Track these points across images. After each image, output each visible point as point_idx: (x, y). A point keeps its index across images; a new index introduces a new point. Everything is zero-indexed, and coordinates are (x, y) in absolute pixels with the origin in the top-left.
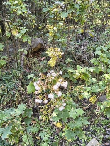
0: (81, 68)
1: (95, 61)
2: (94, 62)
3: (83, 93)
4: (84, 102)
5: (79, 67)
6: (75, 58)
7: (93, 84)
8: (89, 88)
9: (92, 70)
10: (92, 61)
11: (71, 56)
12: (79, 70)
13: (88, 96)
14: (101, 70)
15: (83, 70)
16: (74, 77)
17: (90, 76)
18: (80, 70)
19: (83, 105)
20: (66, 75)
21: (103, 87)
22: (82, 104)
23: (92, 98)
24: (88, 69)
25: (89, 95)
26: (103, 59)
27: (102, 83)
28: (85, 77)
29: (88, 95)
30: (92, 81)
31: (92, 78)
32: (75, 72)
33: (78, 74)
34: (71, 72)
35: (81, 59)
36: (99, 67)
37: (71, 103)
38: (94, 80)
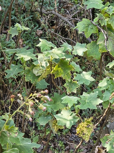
0: (52, 48)
1: (89, 25)
2: (85, 30)
3: (59, 115)
4: (71, 141)
5: (45, 46)
6: (42, 21)
7: (83, 89)
8: (75, 99)
9: (80, 50)
10: (81, 26)
11: (30, 17)
12: (46, 52)
13: (70, 121)
14: (103, 49)
15: (57, 53)
16: (35, 72)
18: (49, 53)
19: (68, 147)
20: (14, 70)
21: (109, 94)
22: (66, 145)
23: (83, 125)
24: (69, 48)
25: (74, 118)
26: (107, 20)
27: (106, 84)
28: (64, 70)
29: (70, 118)
30: (82, 79)
31: (80, 73)
32: (36, 58)
33: (44, 64)
34: (26, 60)
35: (57, 24)
36: (99, 42)
37: (19, 142)
38: (87, 77)
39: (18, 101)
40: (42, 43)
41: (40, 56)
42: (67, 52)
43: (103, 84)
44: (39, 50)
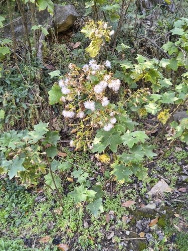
0: (145, 61)
1: (172, 46)
2: (169, 50)
3: (147, 105)
4: (148, 123)
5: (141, 59)
6: (135, 44)
7: (164, 90)
8: (159, 96)
9: (164, 64)
10: (166, 47)
11: (128, 40)
12: (141, 64)
13: (155, 110)
14: (180, 64)
15: (149, 64)
16: (132, 77)
17: (161, 75)
18: (143, 64)
19: (146, 126)
20: (118, 74)
21: (184, 95)
22: (145, 125)
23: (163, 113)
24: (157, 61)
25: (158, 108)
26: (186, 43)
27: (181, 87)
28: (152, 76)
29: (155, 108)
30: (164, 83)
31: (163, 79)
32: (133, 68)
33: (139, 72)
34: (127, 68)
35: (145, 46)
36: (178, 59)
37: (126, 120)
38: (168, 82)
39: (129, 93)
40: (139, 57)
41: (136, 66)
42: (155, 65)
43: (179, 88)
44: (136, 62)
